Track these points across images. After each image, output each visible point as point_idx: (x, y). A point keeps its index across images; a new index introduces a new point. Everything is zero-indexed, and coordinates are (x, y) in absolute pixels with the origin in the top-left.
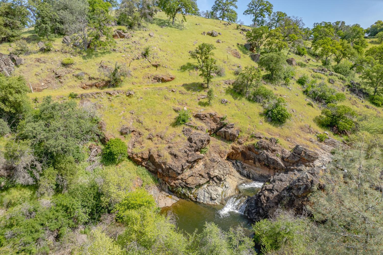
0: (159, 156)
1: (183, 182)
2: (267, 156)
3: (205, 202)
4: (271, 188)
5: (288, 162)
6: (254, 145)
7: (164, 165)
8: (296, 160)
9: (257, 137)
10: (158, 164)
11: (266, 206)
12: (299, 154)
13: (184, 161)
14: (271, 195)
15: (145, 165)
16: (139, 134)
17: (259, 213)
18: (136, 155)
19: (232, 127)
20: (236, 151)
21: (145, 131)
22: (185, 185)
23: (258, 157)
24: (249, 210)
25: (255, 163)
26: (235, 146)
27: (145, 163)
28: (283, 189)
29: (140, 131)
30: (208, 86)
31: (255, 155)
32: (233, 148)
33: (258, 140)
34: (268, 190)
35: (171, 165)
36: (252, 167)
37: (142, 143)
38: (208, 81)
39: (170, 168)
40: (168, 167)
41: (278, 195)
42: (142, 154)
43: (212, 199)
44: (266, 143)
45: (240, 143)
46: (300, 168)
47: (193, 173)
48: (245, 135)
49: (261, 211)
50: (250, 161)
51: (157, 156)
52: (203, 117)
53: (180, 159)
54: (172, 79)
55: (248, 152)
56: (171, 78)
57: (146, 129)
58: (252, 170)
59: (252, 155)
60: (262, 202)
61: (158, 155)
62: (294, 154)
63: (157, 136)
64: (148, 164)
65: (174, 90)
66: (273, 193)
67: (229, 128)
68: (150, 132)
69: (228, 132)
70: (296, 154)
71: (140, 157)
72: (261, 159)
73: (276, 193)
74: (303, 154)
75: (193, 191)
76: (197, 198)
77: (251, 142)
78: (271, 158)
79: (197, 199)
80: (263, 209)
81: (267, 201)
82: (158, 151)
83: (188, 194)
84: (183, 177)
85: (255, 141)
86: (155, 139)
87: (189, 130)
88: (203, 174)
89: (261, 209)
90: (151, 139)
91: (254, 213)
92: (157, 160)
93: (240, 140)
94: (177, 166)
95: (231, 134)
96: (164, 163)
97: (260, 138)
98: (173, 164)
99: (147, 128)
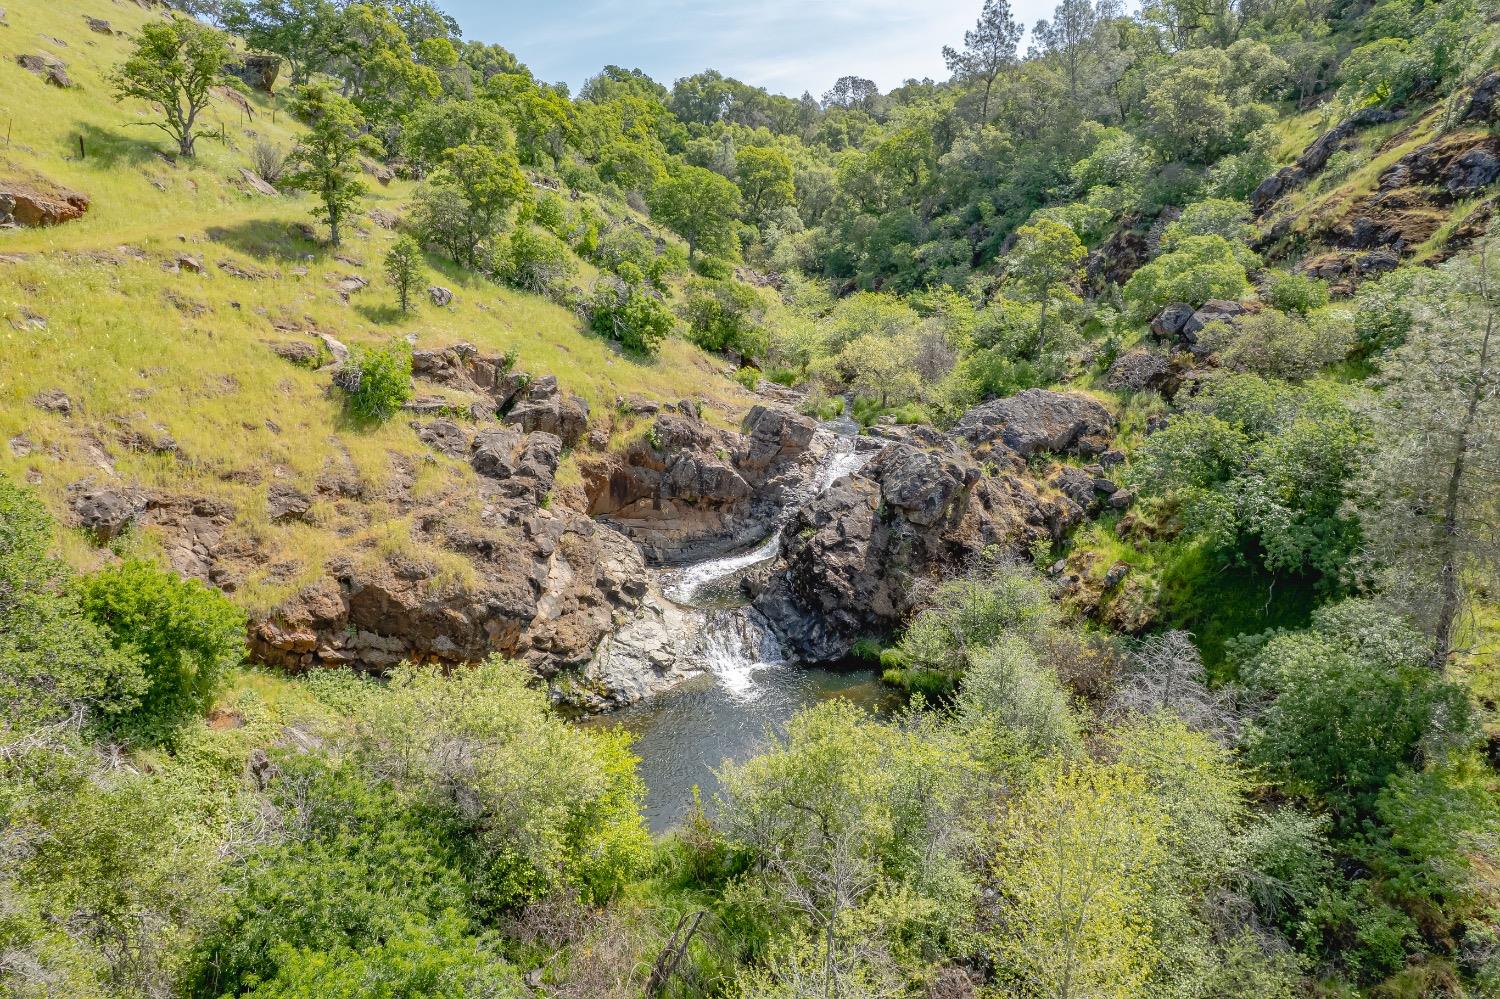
0: (411, 577)
1: (545, 650)
2: (697, 462)
3: (648, 693)
4: (839, 539)
5: (749, 468)
6: (647, 437)
7: (454, 608)
8: (772, 453)
9: (641, 411)
10: (424, 619)
11: (857, 594)
12: (777, 433)
13: (529, 560)
14: (852, 558)
15: (338, 655)
16: (199, 512)
17: (846, 625)
18: (278, 618)
19: (554, 391)
20: (596, 478)
21: (225, 486)
22: (555, 663)
23: (670, 481)
24: (793, 642)
25: (657, 506)
26: (589, 459)
27: (338, 643)
28: (869, 527)
29: (198, 496)
30: (335, 232)
31: (656, 475)
32: (586, 472)
33: (653, 420)
34: (831, 549)
35: (496, 596)
36: (652, 522)
37: (263, 550)
38: (335, 210)
39: (494, 612)
40: (481, 609)
41: (870, 548)
42: (307, 600)
43: (659, 668)
44: (677, 421)
45: (600, 447)
46: (791, 473)
47: (558, 601)
48: (600, 414)
49: (847, 618)
50: (642, 503)
51: (398, 584)
52: (443, 368)
53: (511, 556)
54: (79, 205)
55: (635, 473)
56: (72, 201)
57: (228, 477)
58: (655, 534)
59: (648, 477)
60: (841, 589)
61: (399, 576)
62: (761, 436)
63: (322, 490)
64: (350, 645)
65: (191, 261)
66: (854, 549)
67: (545, 395)
68: (265, 485)
69: (549, 411)
70: (767, 437)
71: (303, 621)
72: (682, 481)
73: (861, 547)
74: (786, 430)
75: (591, 671)
76: (612, 691)
77: (632, 433)
78: (711, 470)
79: (614, 698)
80: (852, 610)
81: (850, 580)
82: (391, 558)
83: (579, 695)
84: (539, 631)
85: (644, 425)
86: (321, 506)
87: (448, 428)
88: (588, 591)
89: (842, 612)
90: (299, 516)
91: (821, 637)
92: (410, 600)
93: (597, 434)
94: (518, 593)
95: (563, 419)
96: (457, 597)
97: (651, 410)
98: (500, 588)
99: (228, 468)
